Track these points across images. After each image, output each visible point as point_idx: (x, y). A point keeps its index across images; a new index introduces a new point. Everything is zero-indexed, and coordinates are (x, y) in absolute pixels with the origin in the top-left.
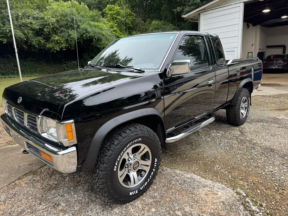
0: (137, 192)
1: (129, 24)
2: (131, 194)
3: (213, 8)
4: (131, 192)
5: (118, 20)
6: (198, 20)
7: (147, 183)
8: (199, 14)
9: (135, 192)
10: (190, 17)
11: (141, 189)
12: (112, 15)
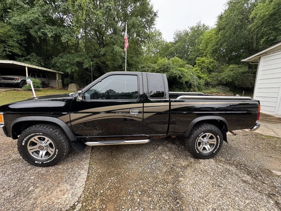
0: (40, 163)
1: (210, 68)
2: (36, 162)
3: (275, 51)
4: (37, 161)
5: (202, 66)
6: (258, 63)
7: (49, 161)
8: (260, 57)
9: (39, 163)
10: (251, 60)
11: (44, 162)
12: (198, 63)
